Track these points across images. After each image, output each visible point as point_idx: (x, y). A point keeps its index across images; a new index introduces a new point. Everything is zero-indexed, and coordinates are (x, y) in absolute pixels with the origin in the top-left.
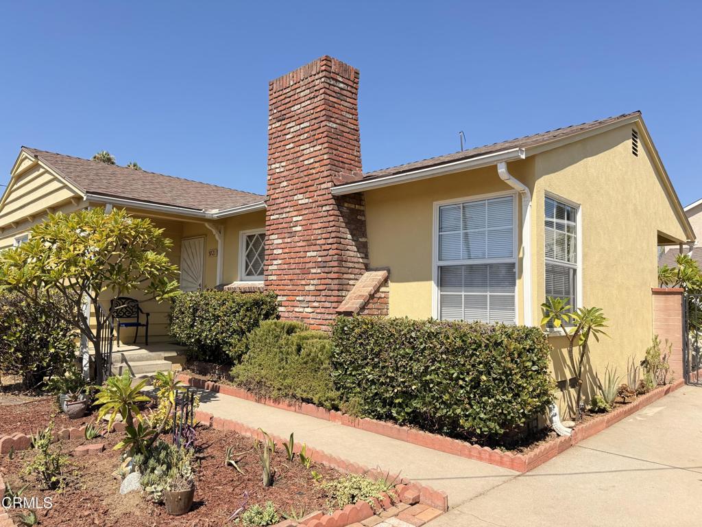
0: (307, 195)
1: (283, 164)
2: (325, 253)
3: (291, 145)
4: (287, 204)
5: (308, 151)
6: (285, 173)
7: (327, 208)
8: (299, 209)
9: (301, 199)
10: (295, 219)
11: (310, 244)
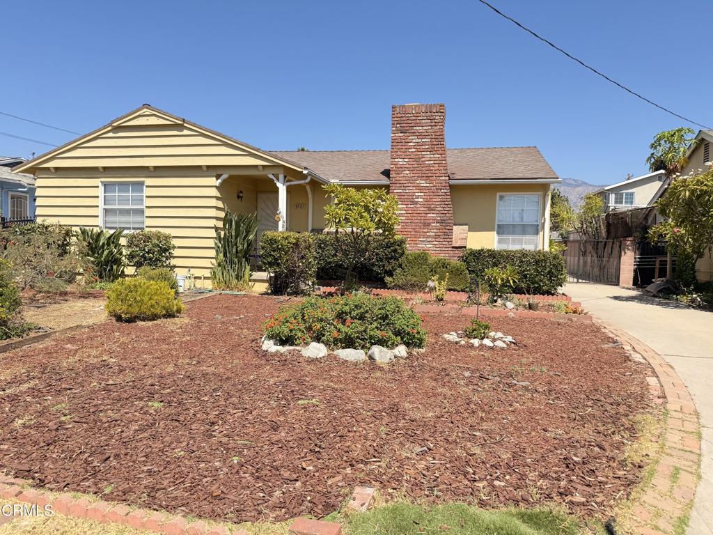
0: (428, 181)
1: (407, 160)
2: (443, 215)
3: (414, 150)
4: (410, 185)
5: (429, 156)
6: (407, 166)
7: (445, 191)
8: (421, 189)
9: (423, 183)
10: (417, 194)
11: (430, 209)
